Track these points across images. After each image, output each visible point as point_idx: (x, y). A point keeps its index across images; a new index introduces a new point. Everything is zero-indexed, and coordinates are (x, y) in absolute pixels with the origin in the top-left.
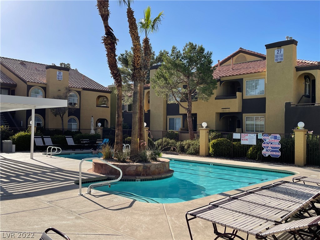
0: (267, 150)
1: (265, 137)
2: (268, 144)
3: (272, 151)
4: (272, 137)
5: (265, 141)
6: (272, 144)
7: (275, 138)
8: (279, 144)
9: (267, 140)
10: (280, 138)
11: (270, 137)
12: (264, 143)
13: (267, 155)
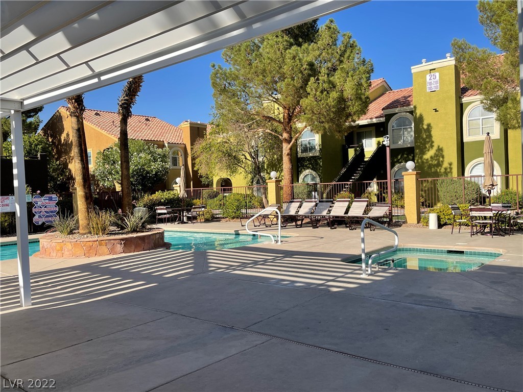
0: (40, 217)
1: (37, 200)
2: (41, 207)
3: (47, 217)
4: (46, 198)
5: (36, 205)
6: (46, 207)
7: (51, 199)
8: (56, 207)
9: (39, 203)
10: (57, 199)
11: (43, 198)
12: (35, 208)
13: (40, 223)
